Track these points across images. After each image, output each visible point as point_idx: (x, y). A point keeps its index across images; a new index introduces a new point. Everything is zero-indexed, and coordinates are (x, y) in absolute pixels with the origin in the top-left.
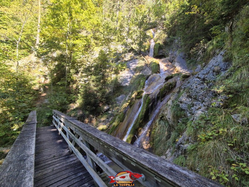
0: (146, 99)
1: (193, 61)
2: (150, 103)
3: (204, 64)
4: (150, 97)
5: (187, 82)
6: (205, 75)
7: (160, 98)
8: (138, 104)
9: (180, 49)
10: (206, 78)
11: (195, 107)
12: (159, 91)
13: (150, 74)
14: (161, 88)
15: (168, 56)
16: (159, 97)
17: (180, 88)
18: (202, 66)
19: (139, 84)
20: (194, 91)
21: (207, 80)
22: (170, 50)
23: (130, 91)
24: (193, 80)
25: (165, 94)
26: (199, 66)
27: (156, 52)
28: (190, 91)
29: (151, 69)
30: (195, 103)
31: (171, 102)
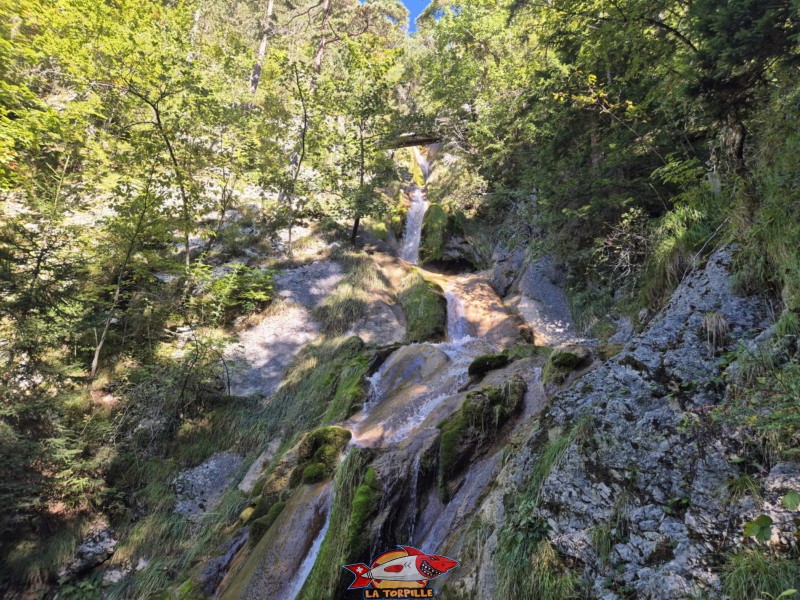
0: (356, 482)
1: (595, 298)
2: (375, 514)
3: (643, 312)
4: (380, 467)
5: (580, 385)
6: (664, 351)
7: (440, 479)
8: (309, 514)
9: (540, 242)
10: (672, 365)
11: (634, 540)
12: (434, 433)
13: (397, 339)
14: (446, 414)
15: (486, 267)
16: (435, 469)
17: (546, 420)
18: (636, 320)
19: (334, 393)
20: (620, 440)
21: (679, 380)
22: (495, 242)
23: (273, 432)
24: (606, 374)
25: (469, 452)
26: (626, 323)
27: (436, 239)
28: (597, 436)
29: (403, 317)
30: (634, 513)
31: (500, 503)
